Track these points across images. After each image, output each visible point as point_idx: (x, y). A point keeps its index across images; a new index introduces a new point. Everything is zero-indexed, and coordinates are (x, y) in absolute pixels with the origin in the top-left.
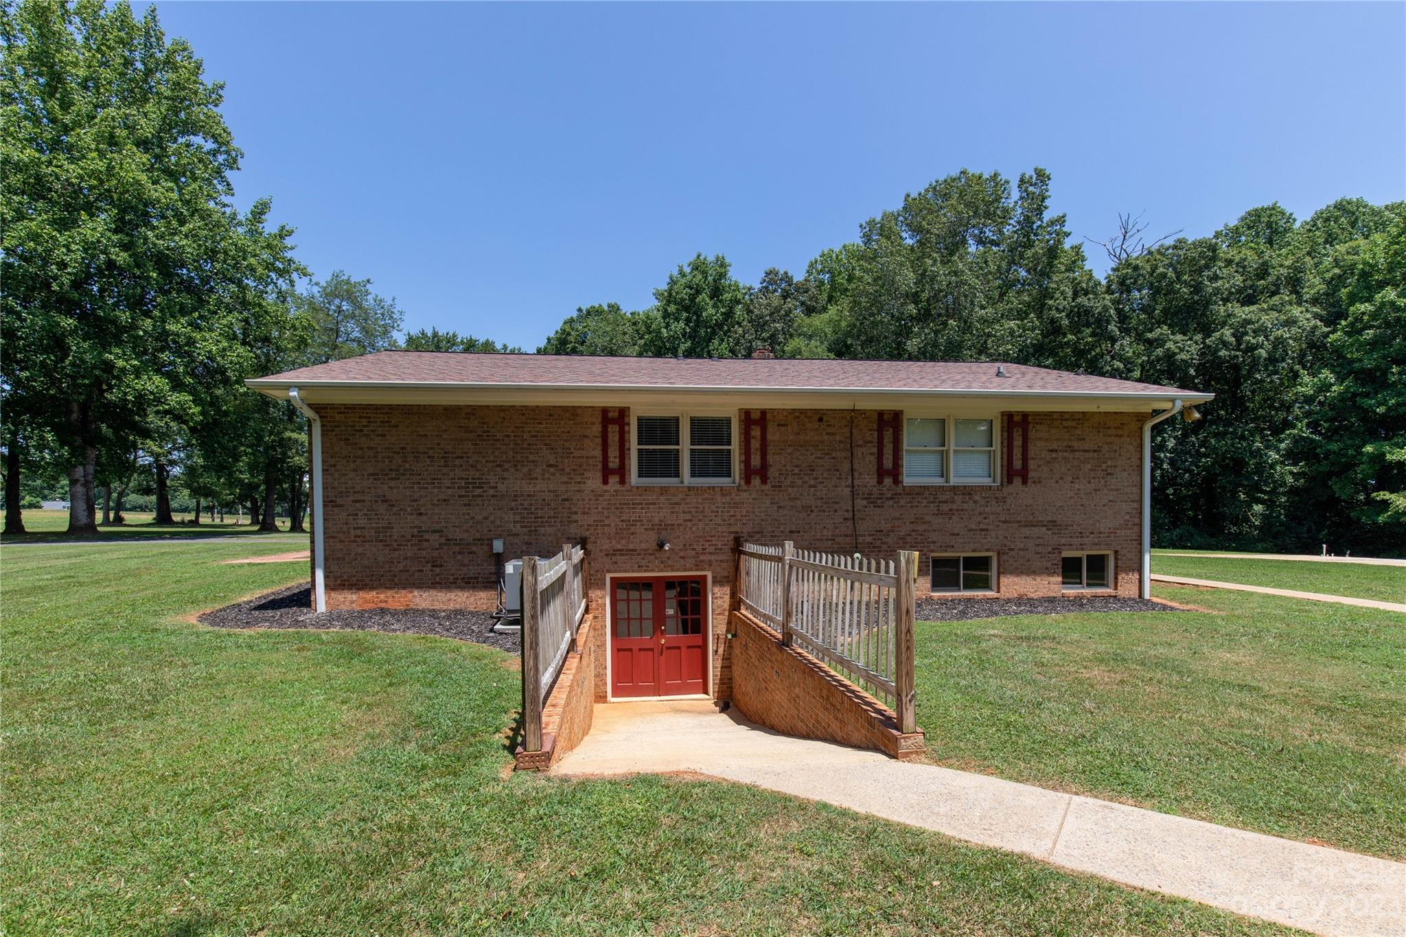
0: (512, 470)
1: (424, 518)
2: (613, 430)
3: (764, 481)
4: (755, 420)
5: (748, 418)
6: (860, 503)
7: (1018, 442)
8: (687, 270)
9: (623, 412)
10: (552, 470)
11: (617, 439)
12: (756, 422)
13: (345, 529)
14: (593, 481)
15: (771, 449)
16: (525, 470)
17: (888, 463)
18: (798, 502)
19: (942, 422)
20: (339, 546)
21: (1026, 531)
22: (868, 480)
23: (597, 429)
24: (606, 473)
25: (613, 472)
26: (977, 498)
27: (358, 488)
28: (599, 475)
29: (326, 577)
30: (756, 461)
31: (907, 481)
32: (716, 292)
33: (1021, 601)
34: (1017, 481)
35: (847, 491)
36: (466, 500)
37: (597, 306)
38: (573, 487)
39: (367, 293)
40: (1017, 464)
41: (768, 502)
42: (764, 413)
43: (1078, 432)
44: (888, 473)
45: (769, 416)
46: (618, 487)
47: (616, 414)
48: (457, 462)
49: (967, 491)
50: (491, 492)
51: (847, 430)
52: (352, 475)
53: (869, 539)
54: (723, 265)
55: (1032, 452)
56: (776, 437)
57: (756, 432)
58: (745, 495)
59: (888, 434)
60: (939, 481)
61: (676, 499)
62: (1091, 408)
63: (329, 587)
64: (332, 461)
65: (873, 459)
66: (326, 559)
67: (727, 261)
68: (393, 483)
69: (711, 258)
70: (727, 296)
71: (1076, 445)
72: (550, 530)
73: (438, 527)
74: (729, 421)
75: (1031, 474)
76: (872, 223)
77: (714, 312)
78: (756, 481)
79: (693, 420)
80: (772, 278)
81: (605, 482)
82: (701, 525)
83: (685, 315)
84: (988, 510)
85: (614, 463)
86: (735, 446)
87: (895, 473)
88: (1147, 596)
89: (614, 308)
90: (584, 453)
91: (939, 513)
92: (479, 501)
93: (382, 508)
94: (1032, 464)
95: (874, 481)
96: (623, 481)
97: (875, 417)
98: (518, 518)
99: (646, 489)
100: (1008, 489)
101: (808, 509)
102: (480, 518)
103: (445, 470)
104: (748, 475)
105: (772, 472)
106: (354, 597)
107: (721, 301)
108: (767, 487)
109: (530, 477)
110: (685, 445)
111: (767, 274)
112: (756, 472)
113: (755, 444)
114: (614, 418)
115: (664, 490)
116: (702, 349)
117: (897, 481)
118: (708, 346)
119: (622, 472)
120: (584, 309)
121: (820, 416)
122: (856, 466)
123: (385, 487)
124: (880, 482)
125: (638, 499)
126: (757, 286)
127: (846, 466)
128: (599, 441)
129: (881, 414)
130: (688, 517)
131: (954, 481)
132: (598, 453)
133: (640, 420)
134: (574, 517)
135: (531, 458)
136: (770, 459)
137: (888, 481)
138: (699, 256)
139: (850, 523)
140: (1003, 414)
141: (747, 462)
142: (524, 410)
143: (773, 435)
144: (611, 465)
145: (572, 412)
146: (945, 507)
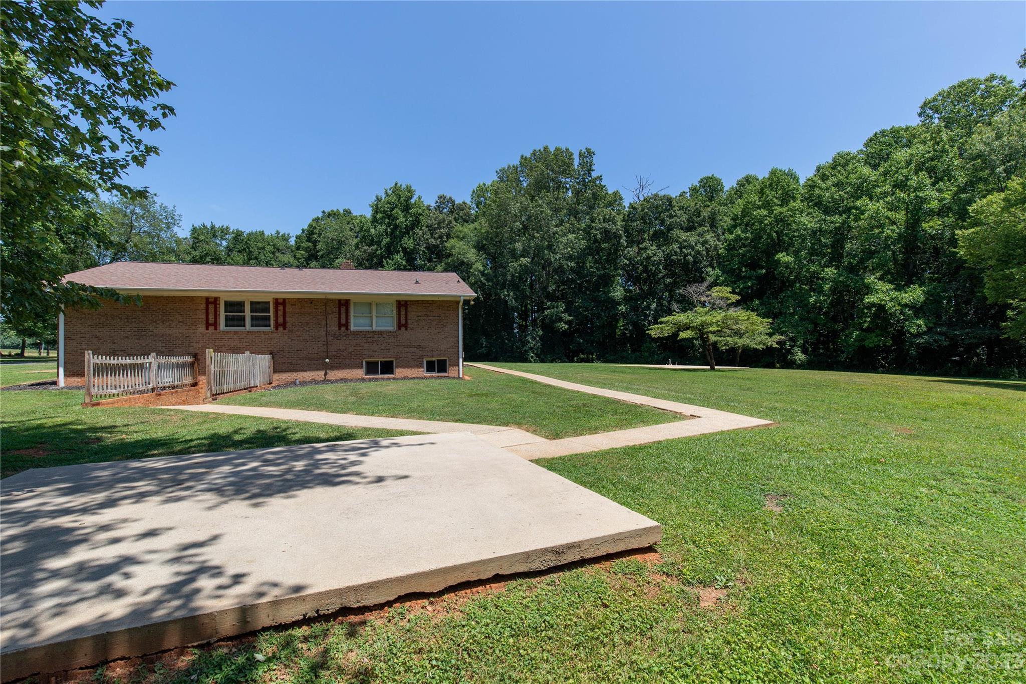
0: (161, 324)
1: (116, 345)
2: (211, 307)
3: (285, 329)
4: (281, 303)
5: (277, 302)
6: (330, 338)
7: (403, 313)
8: (390, 192)
9: (216, 301)
10: (181, 324)
11: (213, 310)
12: (281, 304)
13: (75, 349)
14: (202, 329)
15: (288, 315)
16: (168, 324)
17: (343, 321)
18: (301, 338)
19: (370, 304)
20: (72, 357)
21: (407, 350)
22: (334, 328)
23: (203, 306)
24: (208, 326)
25: (211, 325)
26: (385, 336)
27: (83, 331)
28: (204, 326)
29: (65, 371)
30: (281, 320)
31: (353, 328)
32: (407, 208)
33: (405, 378)
34: (403, 329)
35: (324, 333)
36: (137, 337)
37: (335, 210)
38: (191, 331)
39: (154, 202)
40: (403, 322)
41: (286, 338)
42: (284, 300)
43: (430, 308)
44: (343, 325)
45: (287, 301)
46: (213, 331)
47: (213, 300)
48: (134, 320)
49: (380, 333)
50: (150, 333)
51: (324, 308)
52: (80, 326)
53: (334, 353)
54: (410, 191)
55: (409, 317)
56: (291, 310)
57: (281, 308)
58: (275, 335)
59: (343, 310)
60: (369, 329)
61: (242, 337)
62: (436, 299)
63: (66, 375)
64: (69, 320)
65: (336, 320)
66: (65, 363)
67: (413, 188)
68: (100, 329)
69: (404, 186)
70: (412, 211)
71: (429, 313)
72: (179, 350)
73: (123, 349)
74: (269, 302)
75: (409, 326)
76: (502, 170)
77: (404, 220)
78: (281, 329)
79: (251, 303)
80: (443, 201)
81: (207, 329)
82: (254, 348)
83: (387, 220)
84: (390, 341)
85: (211, 320)
86: (272, 314)
87: (347, 325)
88: (461, 376)
89: (348, 212)
90: (197, 316)
91: (367, 342)
92: (144, 337)
93: (95, 341)
94: (409, 322)
95: (337, 329)
96: (216, 329)
97: (337, 302)
98: (164, 345)
99: (227, 332)
100: (400, 332)
101: (306, 340)
102: (144, 345)
103: (127, 324)
104: (277, 326)
105: (288, 325)
106: (79, 380)
107: (410, 213)
108: (286, 331)
109: (170, 327)
110: (248, 313)
111: (440, 197)
112: (281, 325)
113: (280, 313)
114: (211, 302)
115: (236, 333)
116: (397, 243)
117: (347, 328)
118: (401, 241)
119: (215, 325)
120: (326, 211)
121: (311, 301)
122: (328, 322)
123: (97, 331)
124: (340, 329)
125: (223, 336)
126: (433, 205)
127: (324, 322)
128: (204, 311)
129: (340, 301)
130: (247, 344)
131: (375, 328)
132: (204, 316)
133: (226, 302)
134: (192, 344)
135: (171, 318)
136: (288, 319)
137: (343, 329)
138: (396, 184)
139: (325, 347)
140: (397, 301)
141: (276, 320)
142: (167, 298)
143: (289, 309)
144: (210, 322)
145: (191, 299)
146: (370, 340)
